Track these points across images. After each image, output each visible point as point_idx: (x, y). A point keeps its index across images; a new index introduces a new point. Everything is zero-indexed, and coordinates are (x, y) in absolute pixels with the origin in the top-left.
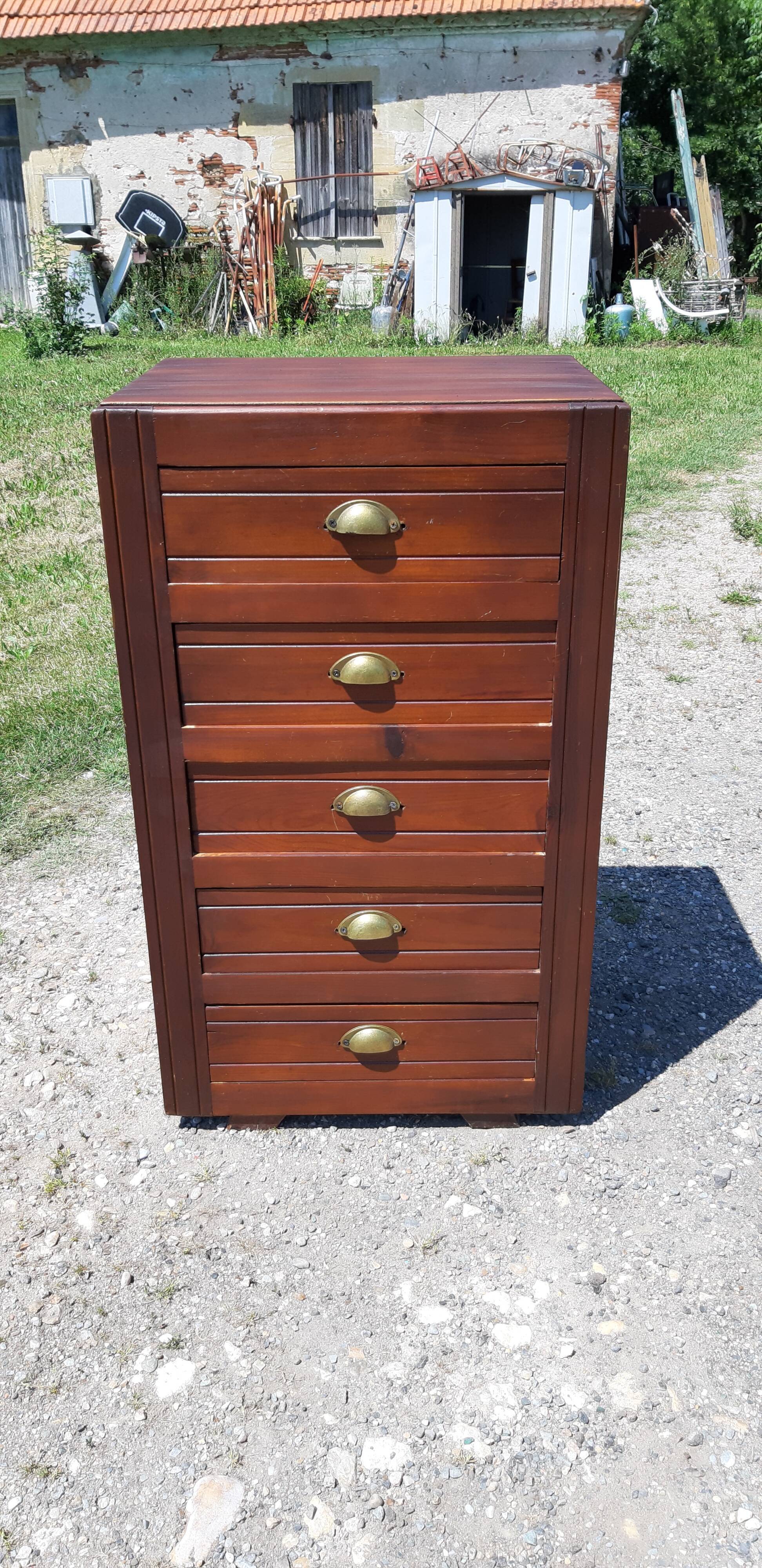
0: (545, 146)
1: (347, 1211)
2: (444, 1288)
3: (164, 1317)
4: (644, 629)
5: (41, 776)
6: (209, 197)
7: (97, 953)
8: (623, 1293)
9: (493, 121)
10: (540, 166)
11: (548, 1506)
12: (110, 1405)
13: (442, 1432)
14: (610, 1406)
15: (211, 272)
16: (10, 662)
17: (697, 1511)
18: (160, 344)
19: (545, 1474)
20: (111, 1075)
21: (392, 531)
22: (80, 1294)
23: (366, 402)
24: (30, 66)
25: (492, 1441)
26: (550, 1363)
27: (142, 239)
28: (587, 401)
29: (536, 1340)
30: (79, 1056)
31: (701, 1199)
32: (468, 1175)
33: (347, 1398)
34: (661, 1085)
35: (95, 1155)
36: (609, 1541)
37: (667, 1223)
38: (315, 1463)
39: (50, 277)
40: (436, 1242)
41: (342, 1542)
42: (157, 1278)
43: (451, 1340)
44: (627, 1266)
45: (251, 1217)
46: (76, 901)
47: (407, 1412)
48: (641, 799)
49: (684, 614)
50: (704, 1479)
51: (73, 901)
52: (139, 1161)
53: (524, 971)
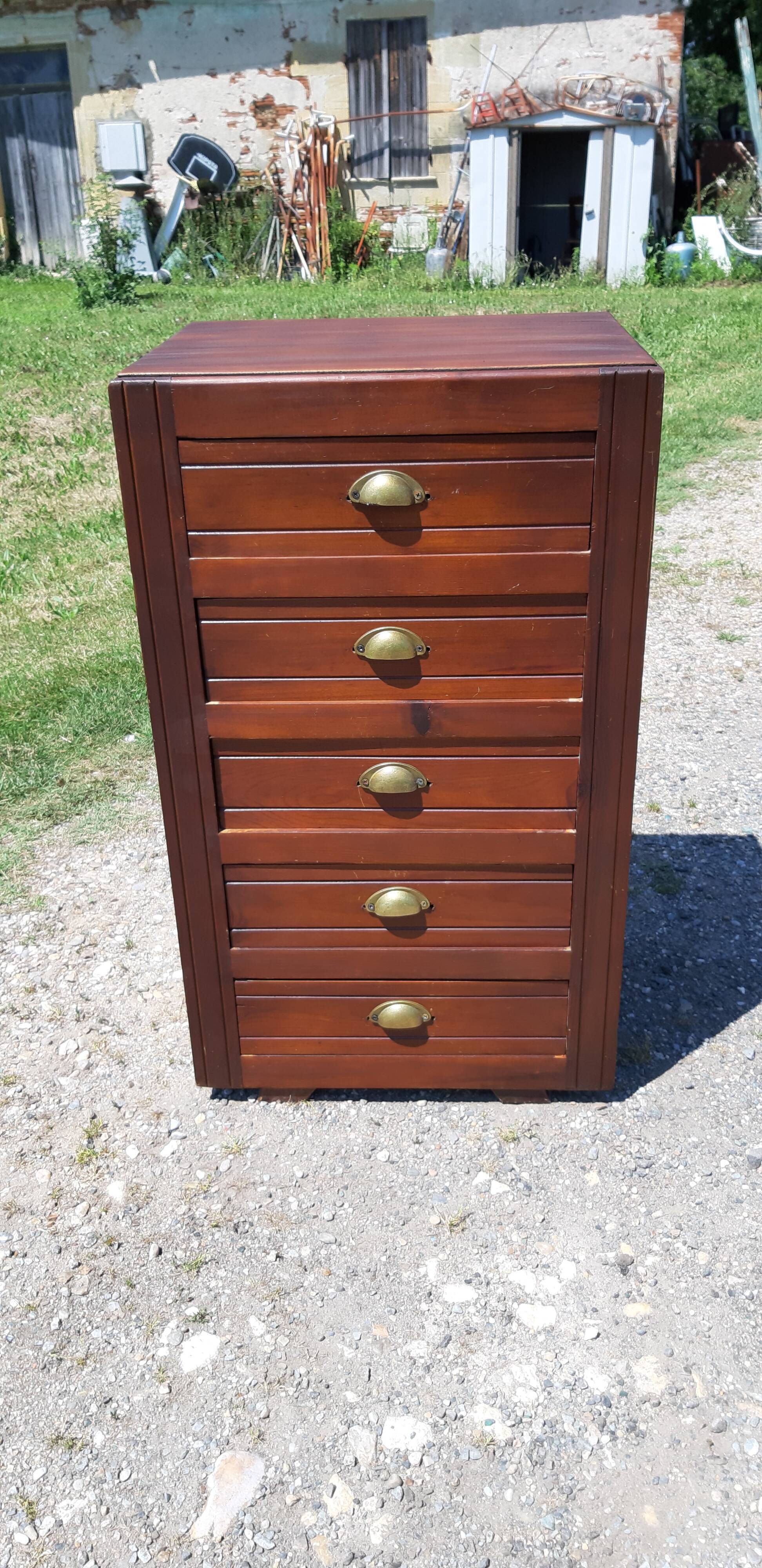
0: (604, 79)
1: (375, 1186)
2: (469, 1266)
3: (191, 1290)
4: (696, 585)
5: (83, 740)
6: (260, 139)
7: (134, 920)
8: (650, 1275)
9: (550, 55)
10: (600, 100)
11: (567, 1490)
12: (136, 1378)
13: (463, 1413)
14: (633, 1390)
15: (263, 217)
16: (56, 623)
17: (718, 1500)
18: (212, 291)
19: (566, 1457)
20: (145, 1044)
21: (416, 502)
22: (108, 1265)
23: (389, 369)
24: (81, 8)
25: (513, 1423)
26: (574, 1344)
27: (194, 183)
28: (619, 365)
29: (561, 1320)
30: (114, 1025)
31: (733, 1180)
32: (497, 1152)
33: (370, 1376)
34: (697, 1062)
35: (127, 1125)
36: (627, 1527)
37: (697, 1204)
38: (336, 1441)
39: (101, 224)
40: (463, 1220)
41: (360, 1521)
42: (185, 1251)
43: (476, 1319)
44: (656, 1247)
45: (279, 1190)
46: (114, 867)
47: (429, 1391)
48: (686, 764)
49: (738, 570)
50: (726, 1467)
51: (112, 867)
52: (170, 1132)
53: (555, 949)
